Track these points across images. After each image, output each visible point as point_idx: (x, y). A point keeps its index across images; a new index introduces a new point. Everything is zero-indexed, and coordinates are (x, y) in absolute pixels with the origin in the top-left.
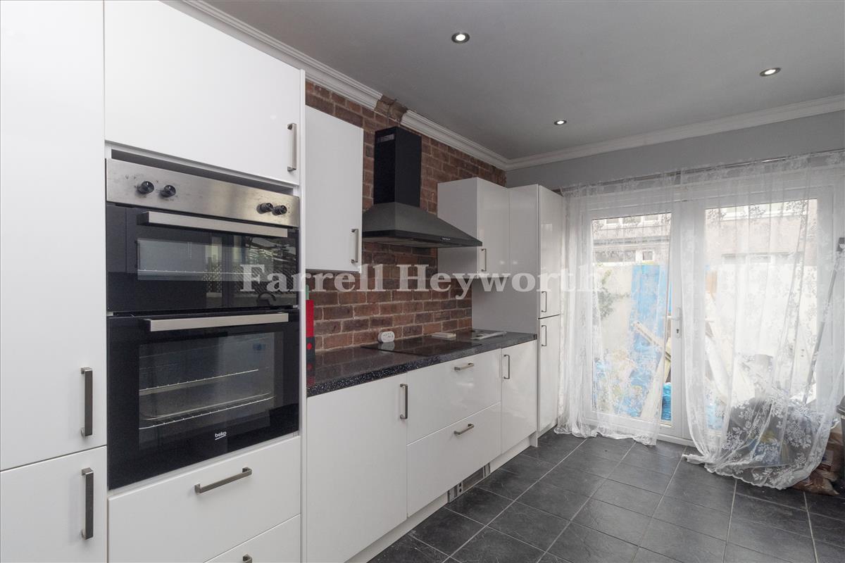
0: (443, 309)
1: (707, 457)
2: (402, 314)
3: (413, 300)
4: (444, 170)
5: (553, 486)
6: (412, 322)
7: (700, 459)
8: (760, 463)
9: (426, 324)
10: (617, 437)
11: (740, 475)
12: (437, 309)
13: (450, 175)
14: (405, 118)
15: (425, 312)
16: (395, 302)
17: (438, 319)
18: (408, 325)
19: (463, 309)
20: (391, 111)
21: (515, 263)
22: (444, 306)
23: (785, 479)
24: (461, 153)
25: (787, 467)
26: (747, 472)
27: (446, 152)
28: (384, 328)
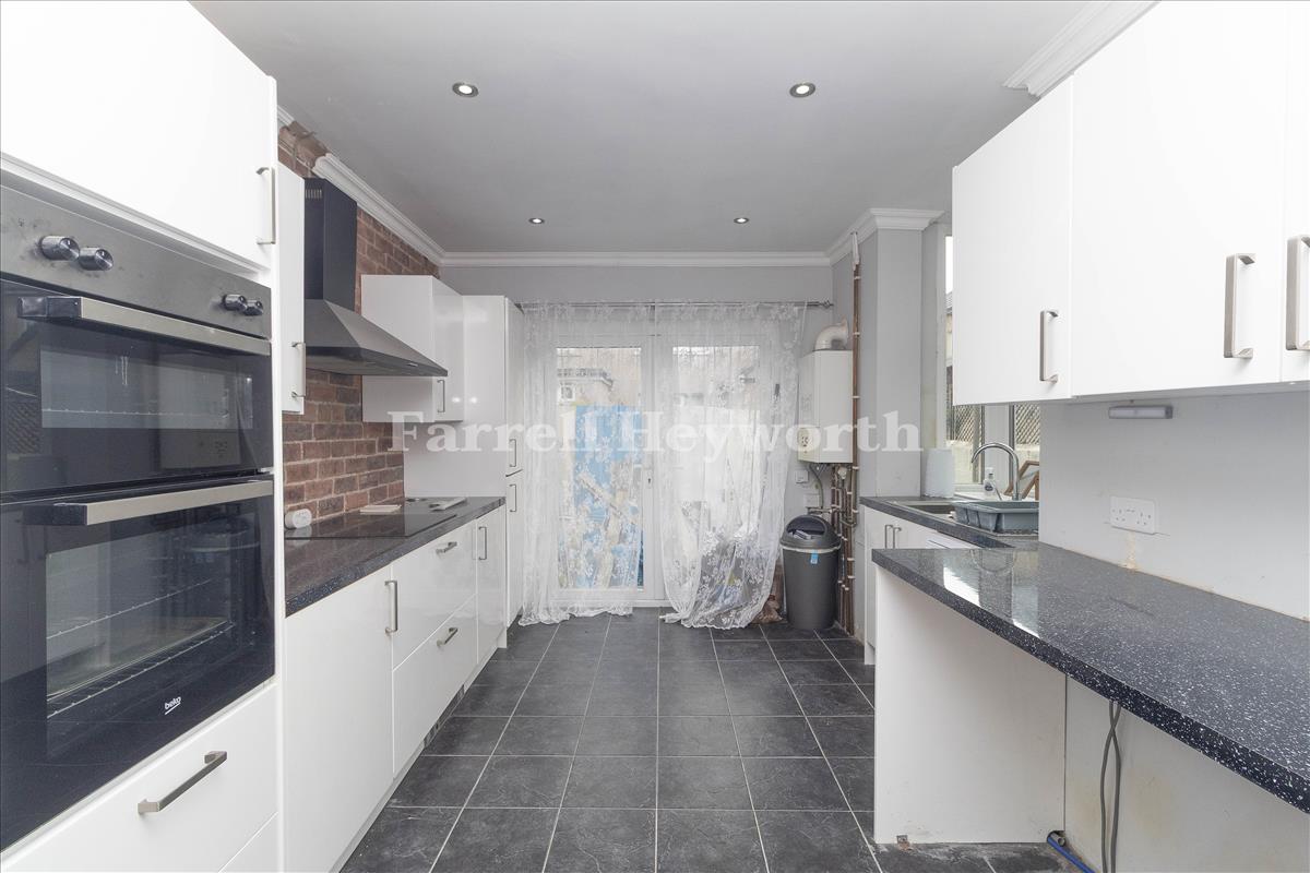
0: (369, 469)
1: (683, 614)
2: (317, 480)
3: (331, 458)
4: (369, 255)
5: (547, 686)
6: (330, 492)
7: (676, 617)
8: (728, 606)
9: (348, 493)
10: (592, 614)
11: (713, 623)
12: (362, 471)
13: (377, 264)
14: (319, 162)
15: (347, 476)
16: (307, 461)
17: (364, 486)
18: (326, 498)
19: (393, 468)
20: (299, 147)
21: (474, 400)
22: (372, 464)
23: (746, 616)
24: (389, 232)
25: (746, 605)
26: (717, 618)
27: (371, 227)
28: (292, 505)
